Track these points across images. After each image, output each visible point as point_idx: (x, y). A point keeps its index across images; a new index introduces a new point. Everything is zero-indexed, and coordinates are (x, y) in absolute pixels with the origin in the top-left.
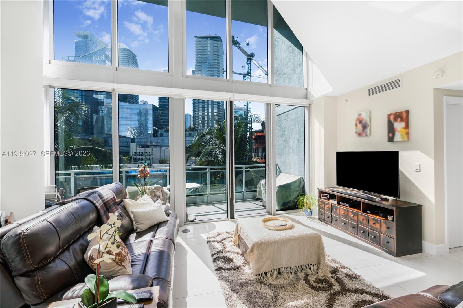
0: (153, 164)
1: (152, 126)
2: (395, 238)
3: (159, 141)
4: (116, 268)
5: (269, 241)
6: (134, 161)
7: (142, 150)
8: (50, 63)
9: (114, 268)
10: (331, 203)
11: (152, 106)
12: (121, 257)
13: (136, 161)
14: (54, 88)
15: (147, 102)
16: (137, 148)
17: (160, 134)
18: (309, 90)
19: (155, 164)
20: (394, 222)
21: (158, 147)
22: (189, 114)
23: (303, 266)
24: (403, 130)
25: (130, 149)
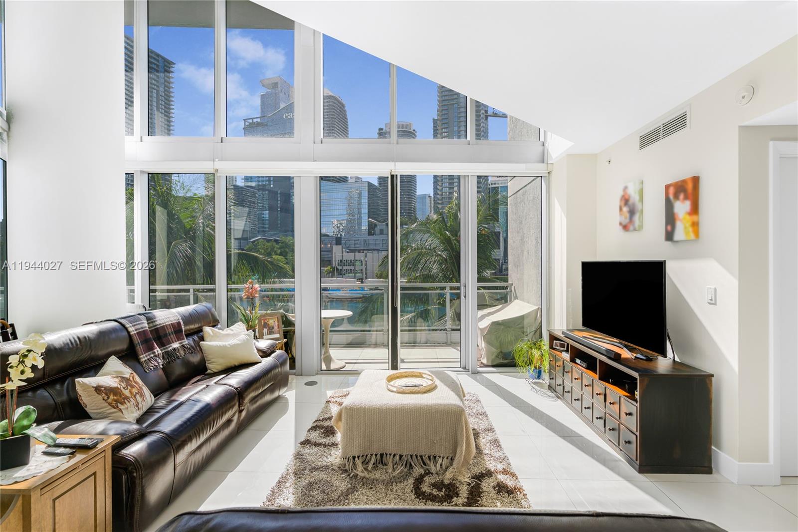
0: (366, 279)
1: (367, 217)
2: (638, 434)
3: (378, 242)
4: (106, 410)
5: (367, 407)
6: (339, 275)
7: (350, 256)
8: (141, 141)
9: (104, 409)
10: (562, 358)
11: (367, 185)
12: (118, 398)
13: (341, 274)
14: (149, 174)
15: (361, 178)
16: (343, 253)
17: (379, 231)
18: (546, 145)
19: (369, 280)
20: (637, 403)
21: (374, 252)
22: (428, 195)
23: (424, 457)
24: (688, 217)
25: (332, 254)
